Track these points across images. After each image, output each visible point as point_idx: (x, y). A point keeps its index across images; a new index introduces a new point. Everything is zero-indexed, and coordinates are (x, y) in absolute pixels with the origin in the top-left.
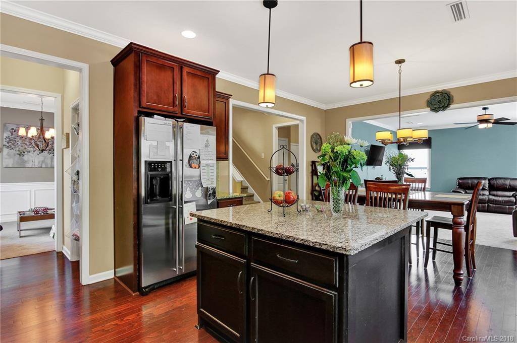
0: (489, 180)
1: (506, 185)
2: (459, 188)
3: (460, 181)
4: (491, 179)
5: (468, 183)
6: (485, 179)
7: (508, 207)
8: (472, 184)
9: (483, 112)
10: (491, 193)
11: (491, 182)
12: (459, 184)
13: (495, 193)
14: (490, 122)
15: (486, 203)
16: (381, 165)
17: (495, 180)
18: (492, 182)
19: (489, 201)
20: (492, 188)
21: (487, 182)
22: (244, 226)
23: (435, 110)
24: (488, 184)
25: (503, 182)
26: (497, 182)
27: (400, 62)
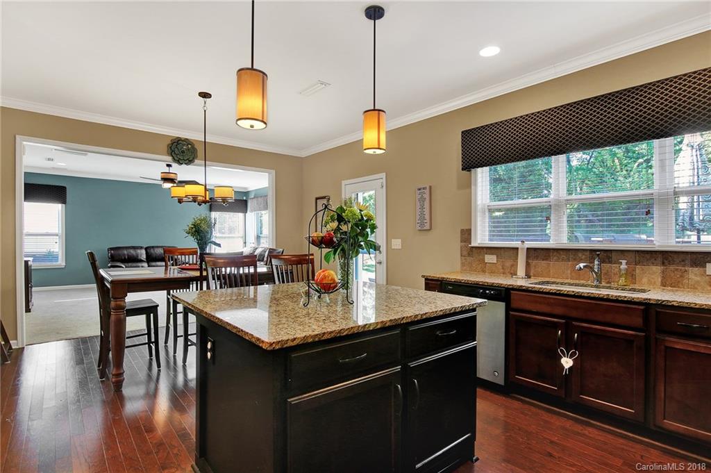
0: (146, 249)
3: (112, 252)
5: (124, 255)
6: (141, 248)
8: (128, 255)
9: (167, 170)
10: (150, 264)
11: (148, 250)
12: (112, 256)
13: (155, 264)
14: (175, 182)
17: (152, 249)
18: (151, 252)
21: (143, 252)
22: (404, 318)
23: (178, 161)
24: (145, 255)
25: (161, 251)
26: (155, 250)
27: (205, 95)
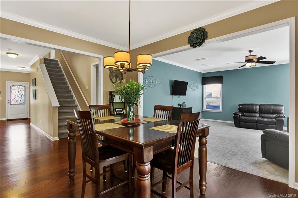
1: (271, 109)
2: (239, 111)
3: (240, 106)
4: (261, 105)
5: (245, 108)
6: (257, 105)
7: (270, 125)
10: (260, 115)
12: (240, 109)
13: (263, 115)
14: (254, 62)
15: (255, 123)
16: (185, 95)
17: (263, 106)
18: (261, 107)
19: (258, 121)
20: (261, 111)
21: (258, 107)
23: (194, 46)
24: (258, 109)
25: (269, 107)
26: (265, 107)
